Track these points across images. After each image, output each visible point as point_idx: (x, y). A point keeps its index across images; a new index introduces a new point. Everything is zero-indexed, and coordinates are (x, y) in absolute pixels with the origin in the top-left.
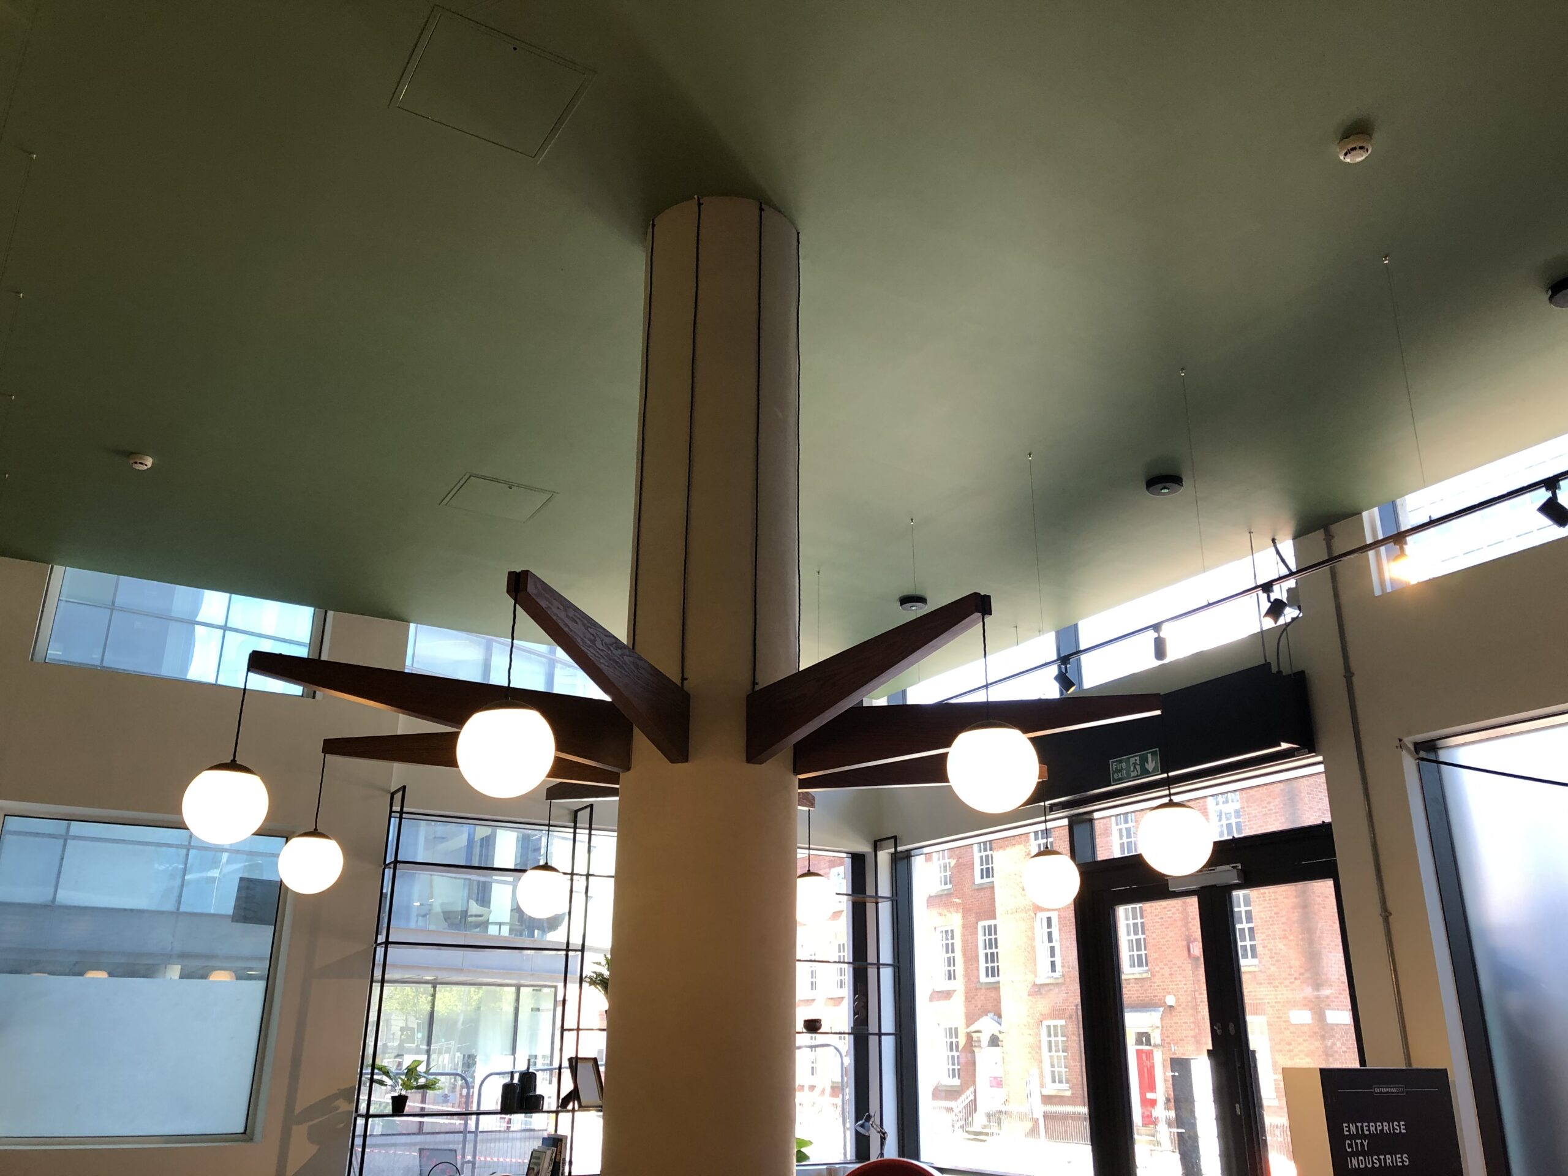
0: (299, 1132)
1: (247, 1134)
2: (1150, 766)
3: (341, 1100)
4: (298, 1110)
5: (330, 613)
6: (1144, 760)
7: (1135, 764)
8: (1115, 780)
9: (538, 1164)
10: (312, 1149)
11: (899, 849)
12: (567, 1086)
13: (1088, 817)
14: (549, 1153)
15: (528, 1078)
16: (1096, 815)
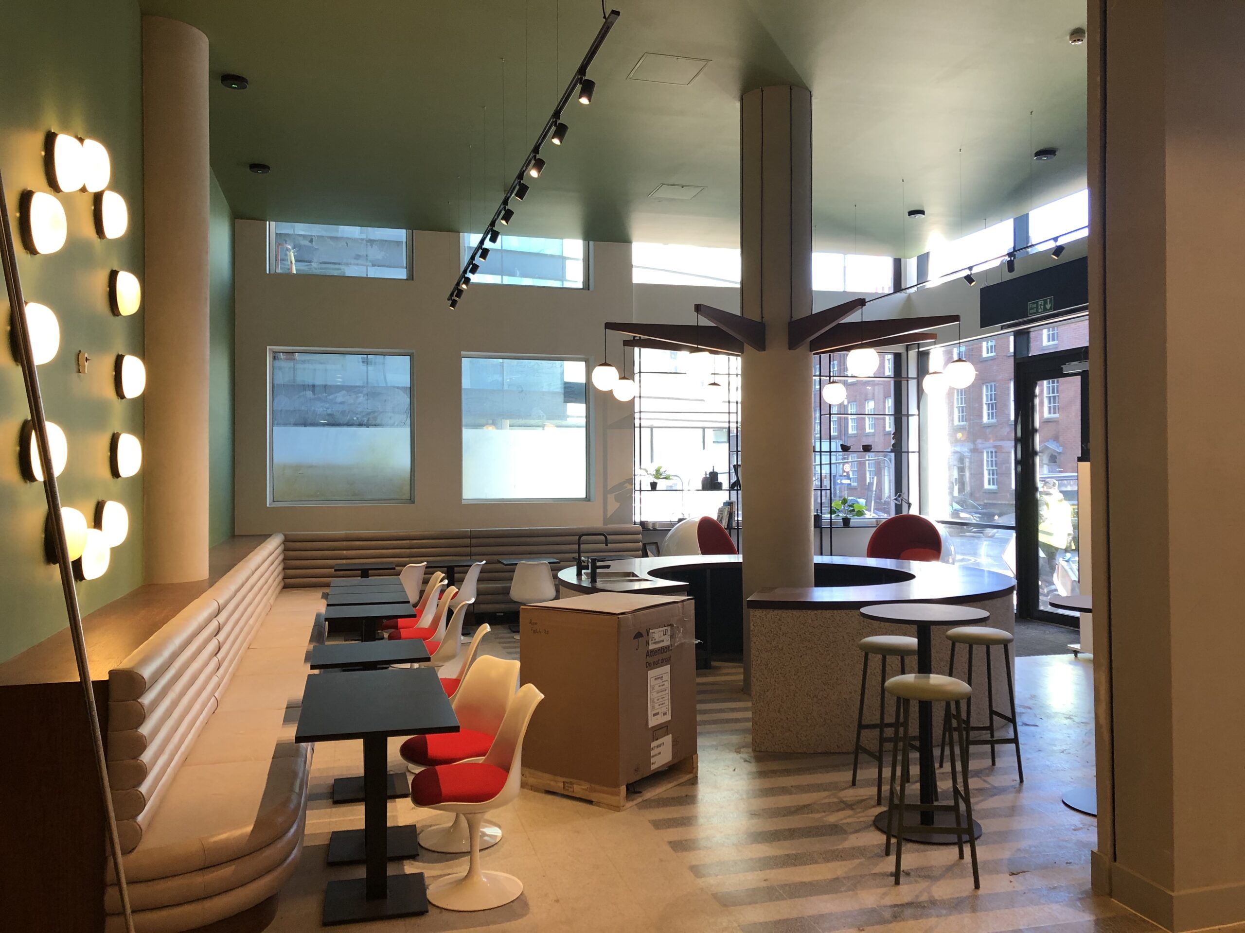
0: (611, 498)
1: (587, 499)
2: (1048, 306)
3: (627, 484)
4: (609, 488)
5: (591, 242)
6: (1046, 303)
7: (1041, 305)
8: (1030, 314)
9: (722, 514)
10: (618, 505)
11: (920, 350)
12: (734, 479)
13: (1026, 331)
14: (727, 508)
15: (714, 475)
16: (1031, 330)
